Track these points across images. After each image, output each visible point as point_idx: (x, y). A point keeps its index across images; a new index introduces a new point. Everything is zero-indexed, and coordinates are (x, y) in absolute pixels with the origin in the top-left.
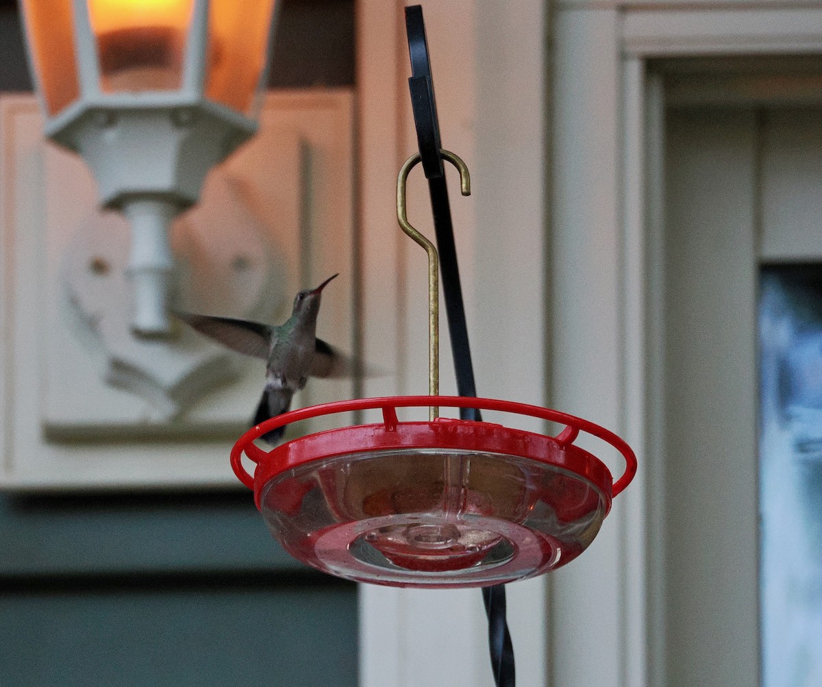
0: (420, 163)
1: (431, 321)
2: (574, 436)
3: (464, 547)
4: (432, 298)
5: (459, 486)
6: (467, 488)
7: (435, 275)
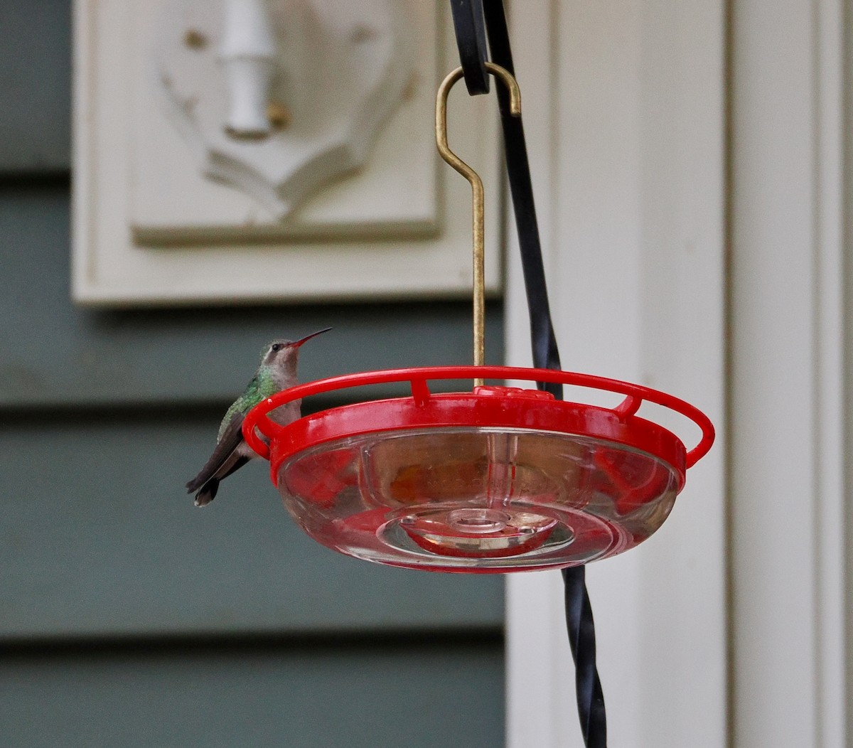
0: (463, 79)
1: (476, 266)
2: (636, 406)
3: (516, 529)
4: (476, 238)
5: (505, 461)
6: (515, 465)
7: (479, 211)
